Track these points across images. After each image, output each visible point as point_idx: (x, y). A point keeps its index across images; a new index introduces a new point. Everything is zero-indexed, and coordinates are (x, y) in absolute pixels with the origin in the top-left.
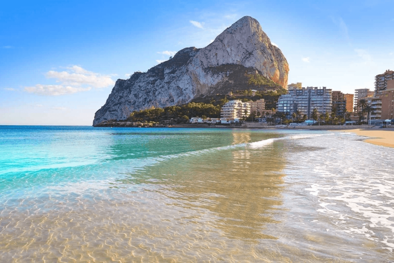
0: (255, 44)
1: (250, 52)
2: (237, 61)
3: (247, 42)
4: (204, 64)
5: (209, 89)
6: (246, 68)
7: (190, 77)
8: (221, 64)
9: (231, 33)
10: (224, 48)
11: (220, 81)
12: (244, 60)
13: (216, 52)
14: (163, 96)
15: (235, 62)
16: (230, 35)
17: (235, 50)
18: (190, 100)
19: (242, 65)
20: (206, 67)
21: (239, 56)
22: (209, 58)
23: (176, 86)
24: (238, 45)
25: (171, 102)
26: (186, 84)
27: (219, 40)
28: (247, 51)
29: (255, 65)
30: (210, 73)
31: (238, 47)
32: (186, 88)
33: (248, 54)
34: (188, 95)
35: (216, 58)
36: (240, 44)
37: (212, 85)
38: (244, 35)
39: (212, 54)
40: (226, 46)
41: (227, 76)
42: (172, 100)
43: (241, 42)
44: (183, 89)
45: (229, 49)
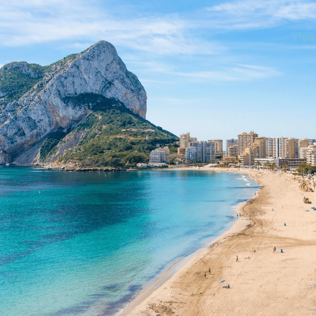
0: (114, 73)
1: (109, 81)
2: (96, 90)
3: (105, 70)
4: (62, 94)
5: (71, 122)
6: (107, 98)
7: (45, 107)
8: (79, 93)
9: (88, 59)
10: (81, 75)
11: (82, 114)
12: (104, 90)
13: (73, 80)
14: (10, 128)
15: (94, 92)
16: (88, 61)
17: (93, 79)
18: (46, 133)
19: (102, 95)
20: (64, 97)
21: (98, 84)
22: (66, 86)
23: (26, 116)
24: (96, 73)
25: (22, 135)
26: (40, 115)
27: (75, 67)
28: (106, 80)
29: (117, 96)
30: (70, 104)
31: (96, 75)
32: (41, 120)
33: (108, 83)
34: (44, 128)
35: (74, 86)
36: (99, 72)
37: (74, 118)
38: (102, 62)
39: (68, 82)
40: (83, 73)
41: (91, 108)
42: (22, 133)
43: (99, 70)
44: (36, 121)
45: (86, 77)
